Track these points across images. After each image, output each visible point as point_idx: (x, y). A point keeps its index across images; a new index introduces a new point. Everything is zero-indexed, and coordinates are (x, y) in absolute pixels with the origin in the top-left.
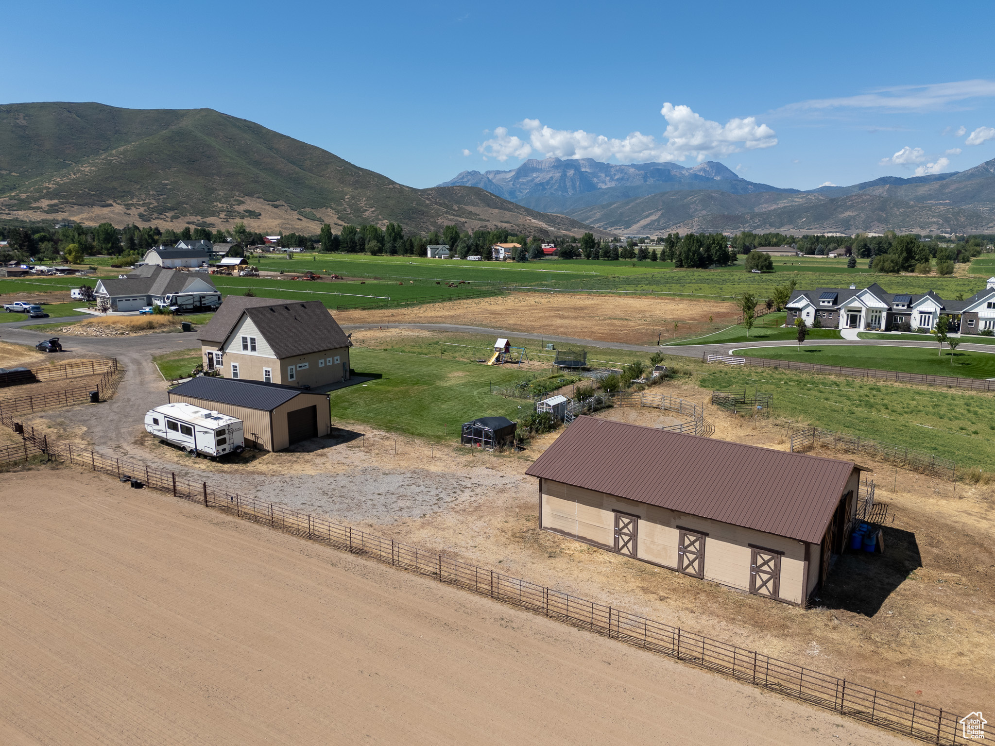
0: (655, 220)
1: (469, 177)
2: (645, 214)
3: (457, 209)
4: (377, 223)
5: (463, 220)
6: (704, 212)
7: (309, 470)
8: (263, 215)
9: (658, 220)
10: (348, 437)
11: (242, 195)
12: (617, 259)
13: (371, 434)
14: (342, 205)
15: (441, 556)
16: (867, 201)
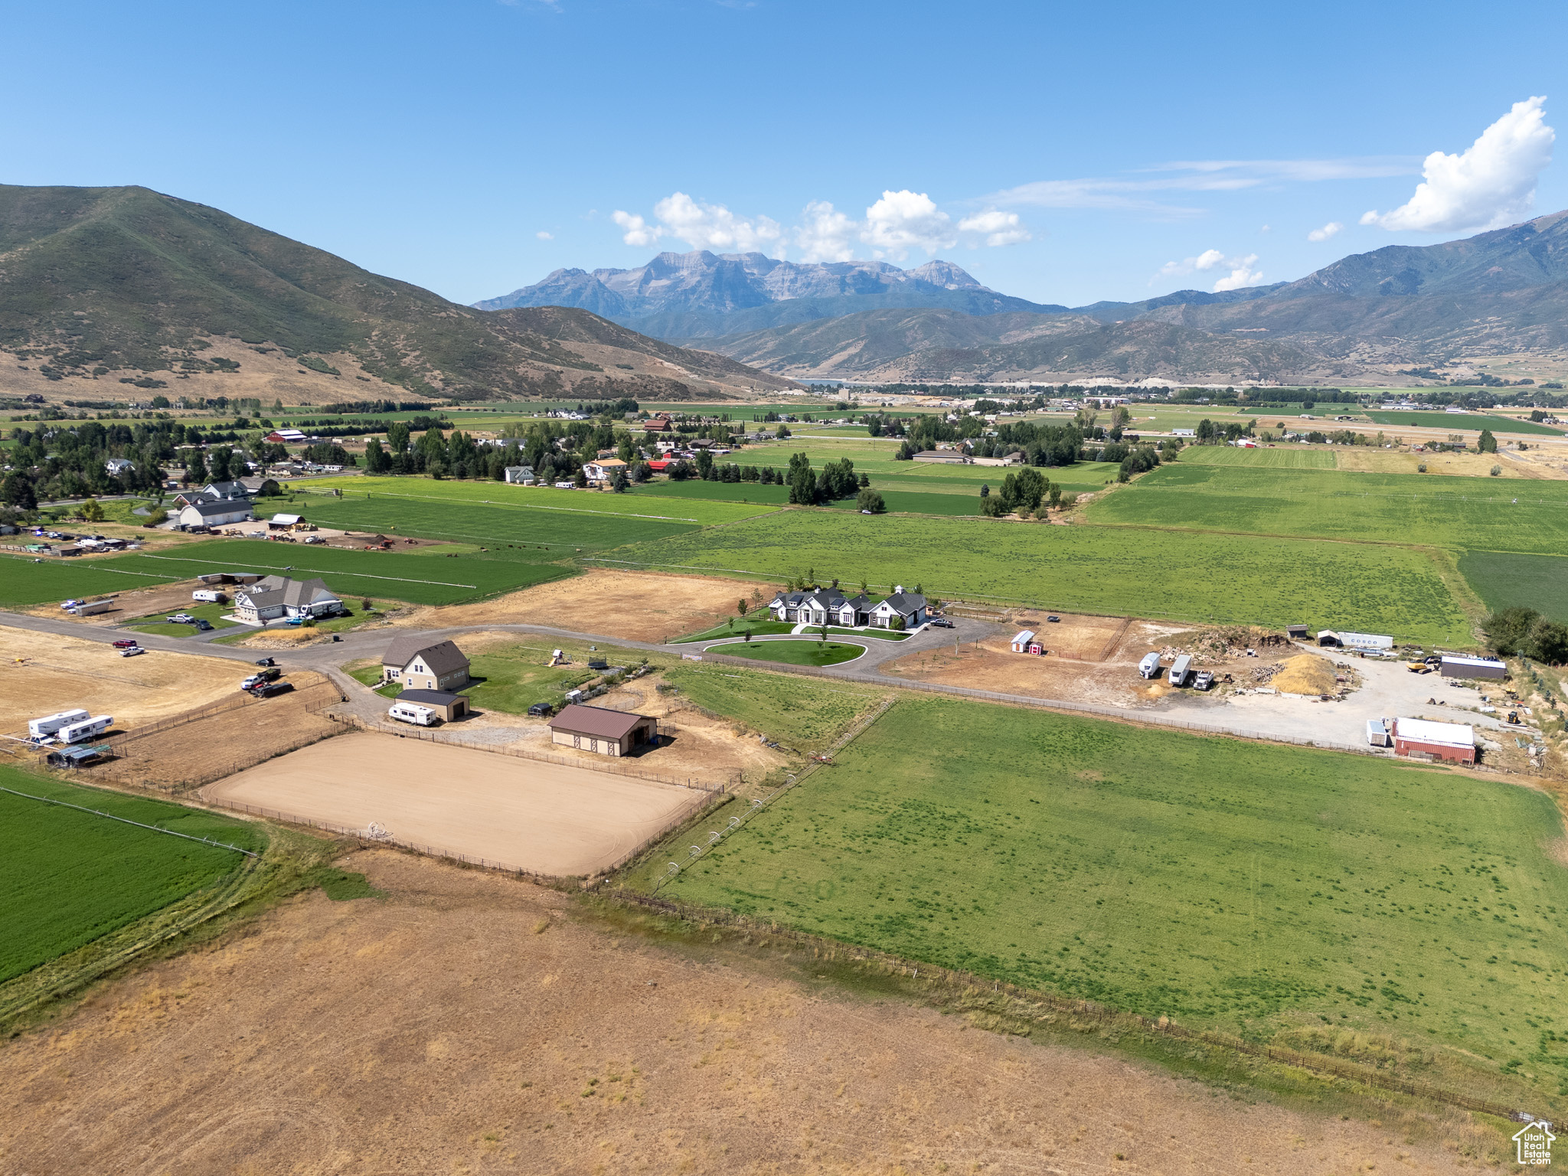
0: (856, 355)
1: (568, 278)
2: (840, 345)
3: (548, 347)
4: (424, 376)
5: (558, 368)
6: (926, 343)
7: (465, 729)
8: (243, 366)
9: (859, 355)
10: (478, 714)
11: (206, 332)
12: (738, 481)
13: (488, 713)
14: (367, 346)
15: (518, 751)
16: (1151, 330)
